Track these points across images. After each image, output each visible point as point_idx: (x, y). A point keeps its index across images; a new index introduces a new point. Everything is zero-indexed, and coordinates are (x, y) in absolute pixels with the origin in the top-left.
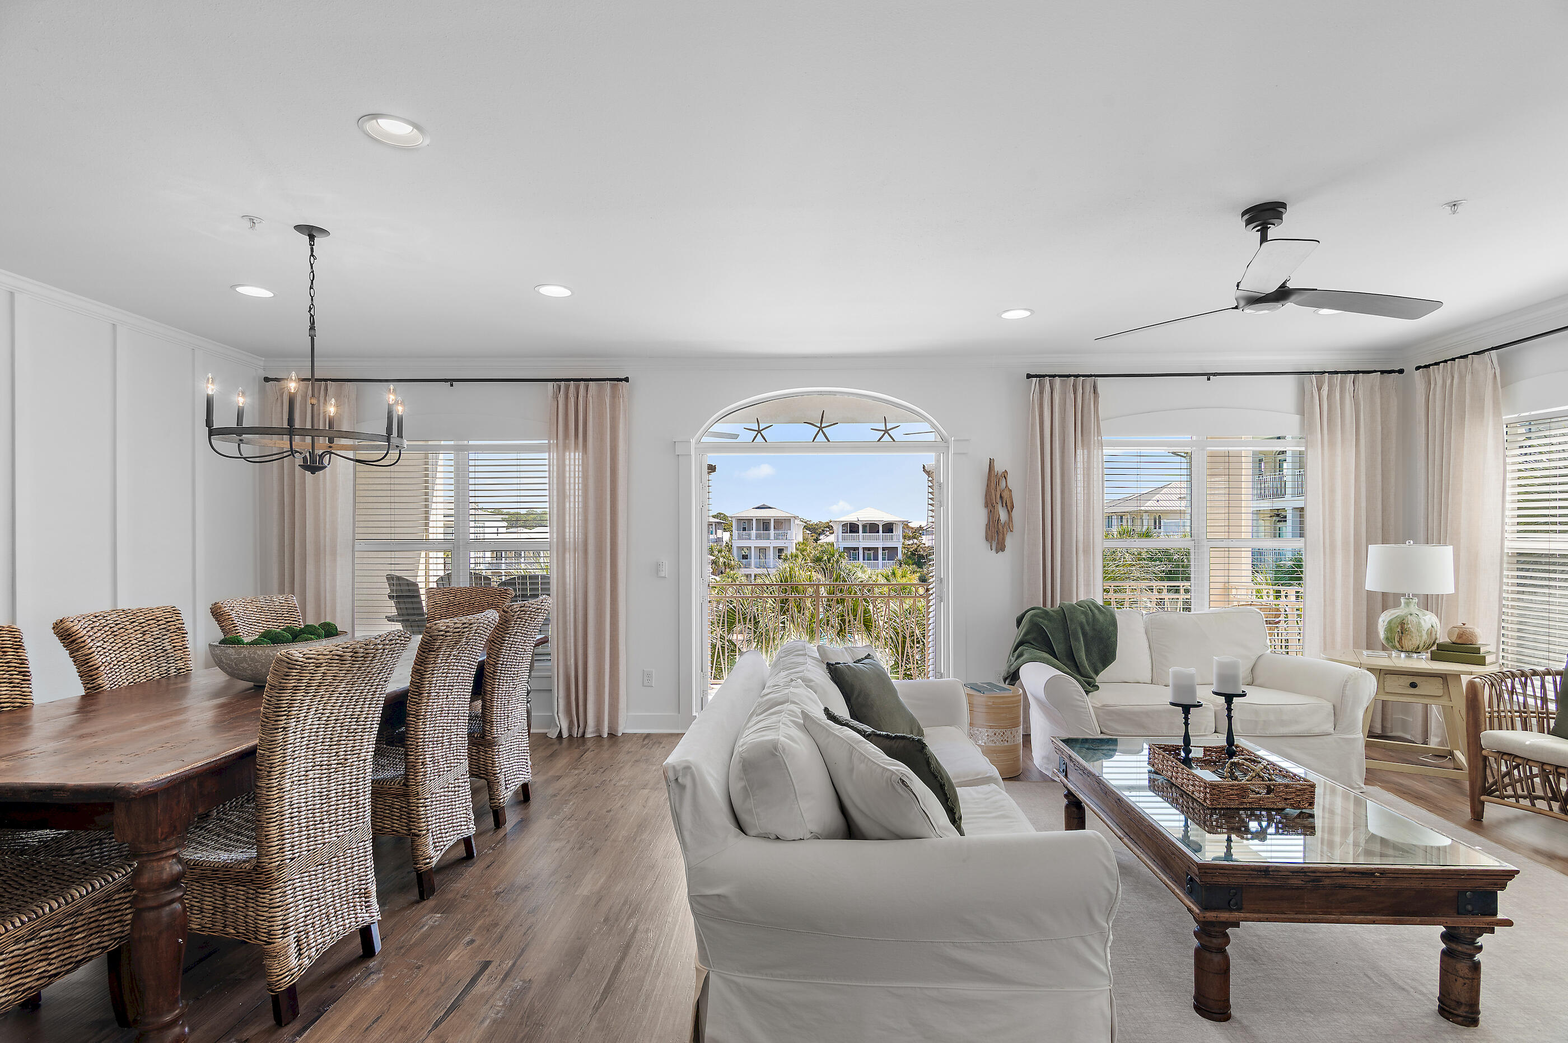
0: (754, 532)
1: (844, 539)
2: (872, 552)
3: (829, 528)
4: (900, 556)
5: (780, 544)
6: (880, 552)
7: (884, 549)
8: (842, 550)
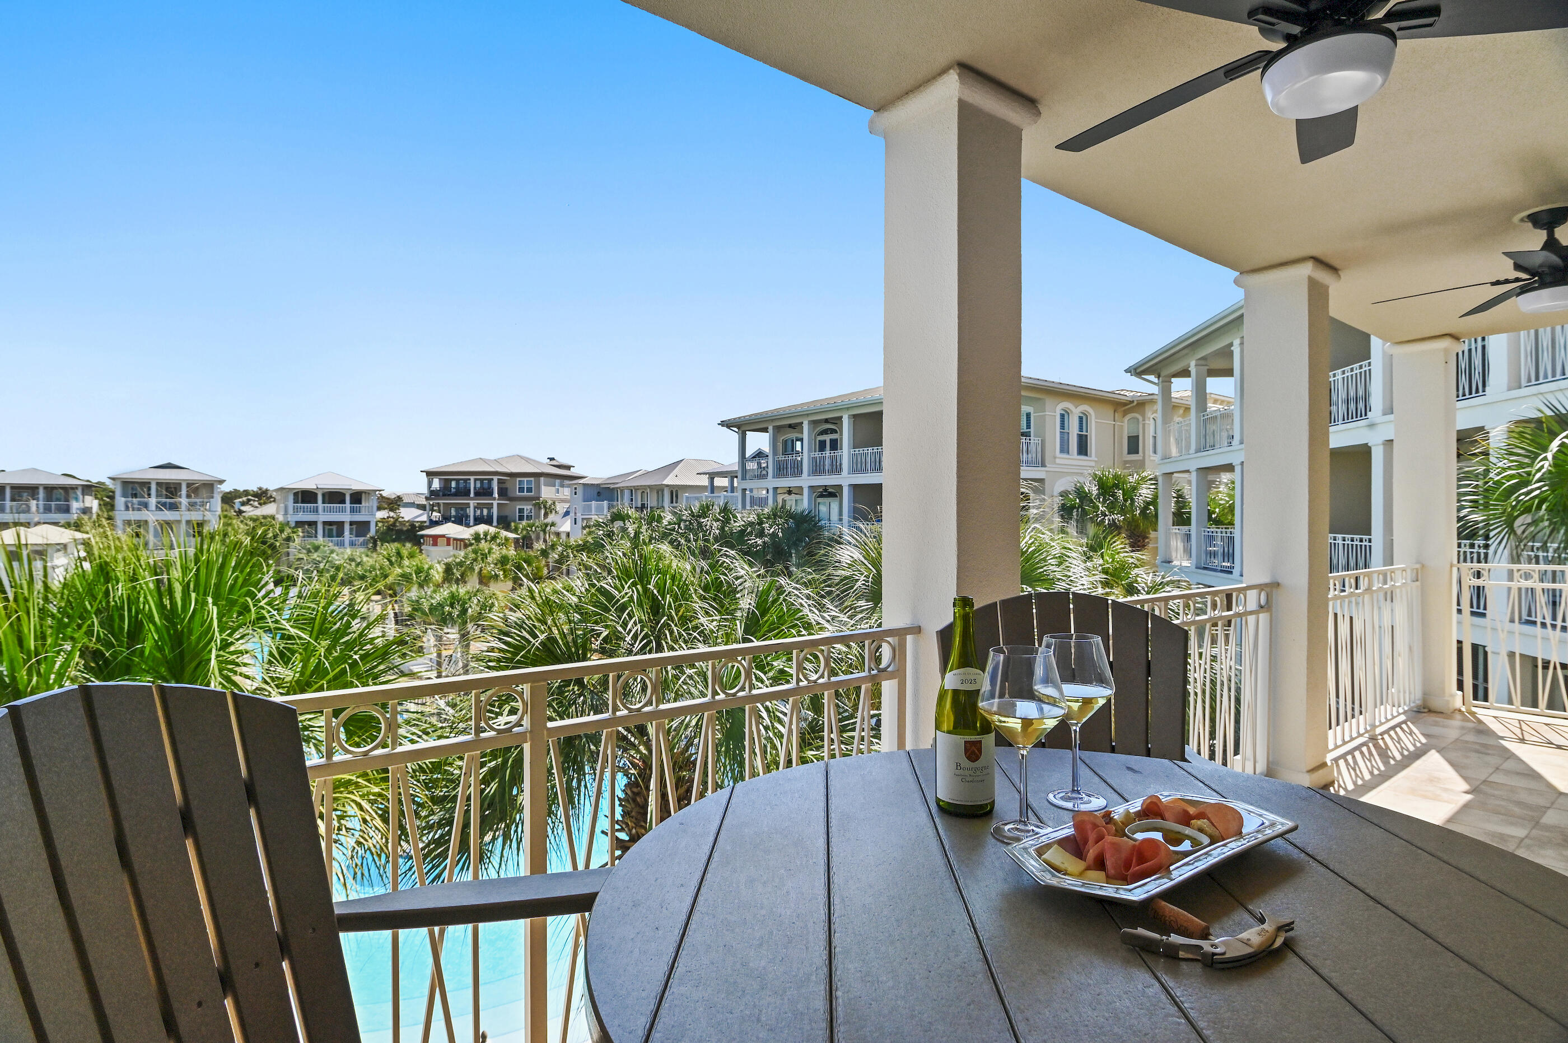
0: (153, 501)
1: (296, 510)
2: (334, 528)
3: (262, 496)
4: (372, 532)
5: (195, 516)
6: (347, 527)
7: (351, 523)
8: (293, 525)
